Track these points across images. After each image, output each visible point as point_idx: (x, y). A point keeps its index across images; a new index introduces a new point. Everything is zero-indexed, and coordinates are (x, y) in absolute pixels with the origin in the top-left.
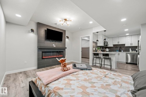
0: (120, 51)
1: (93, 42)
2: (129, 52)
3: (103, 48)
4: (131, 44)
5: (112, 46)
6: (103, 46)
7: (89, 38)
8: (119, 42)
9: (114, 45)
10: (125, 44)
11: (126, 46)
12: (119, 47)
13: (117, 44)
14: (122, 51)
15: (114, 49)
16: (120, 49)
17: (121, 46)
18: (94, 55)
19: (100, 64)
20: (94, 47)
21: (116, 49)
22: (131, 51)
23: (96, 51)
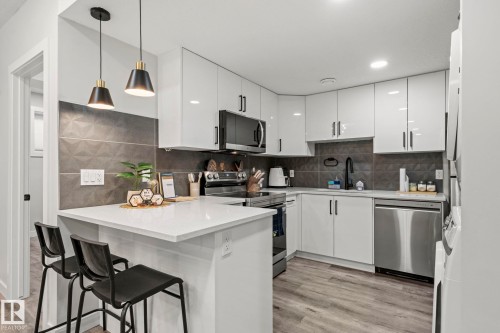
0: (348, 185)
1: (67, 107)
2: (397, 188)
4: (408, 138)
8: (337, 127)
9: (319, 146)
10: (369, 142)
11: (376, 150)
12: (342, 154)
13: (327, 136)
14: (360, 184)
15: (319, 169)
16: (350, 176)
17: (355, 154)
20: (85, 159)
21: (327, 171)
22: (405, 190)
23: (117, 192)
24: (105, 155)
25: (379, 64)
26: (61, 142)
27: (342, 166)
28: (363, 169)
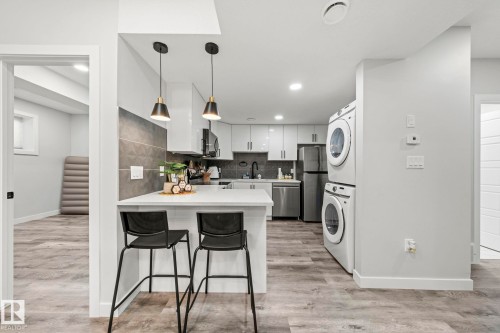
0: (253, 177)
1: (123, 113)
2: (276, 177)
3: (196, 165)
4: (283, 153)
5: (230, 157)
6: (199, 156)
7: (86, 88)
8: (250, 145)
9: (236, 154)
10: (266, 154)
11: (269, 159)
12: (250, 160)
13: (245, 149)
14: (259, 176)
15: (236, 168)
16: (255, 170)
17: (258, 160)
18: (127, 229)
19: (176, 276)
20: (133, 157)
21: (241, 169)
22: (281, 178)
23: (154, 183)
24: (143, 155)
25: (279, 118)
26: (121, 142)
27: (250, 166)
28: (262, 168)
